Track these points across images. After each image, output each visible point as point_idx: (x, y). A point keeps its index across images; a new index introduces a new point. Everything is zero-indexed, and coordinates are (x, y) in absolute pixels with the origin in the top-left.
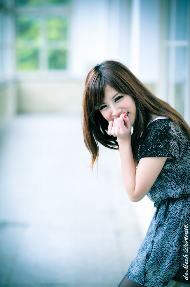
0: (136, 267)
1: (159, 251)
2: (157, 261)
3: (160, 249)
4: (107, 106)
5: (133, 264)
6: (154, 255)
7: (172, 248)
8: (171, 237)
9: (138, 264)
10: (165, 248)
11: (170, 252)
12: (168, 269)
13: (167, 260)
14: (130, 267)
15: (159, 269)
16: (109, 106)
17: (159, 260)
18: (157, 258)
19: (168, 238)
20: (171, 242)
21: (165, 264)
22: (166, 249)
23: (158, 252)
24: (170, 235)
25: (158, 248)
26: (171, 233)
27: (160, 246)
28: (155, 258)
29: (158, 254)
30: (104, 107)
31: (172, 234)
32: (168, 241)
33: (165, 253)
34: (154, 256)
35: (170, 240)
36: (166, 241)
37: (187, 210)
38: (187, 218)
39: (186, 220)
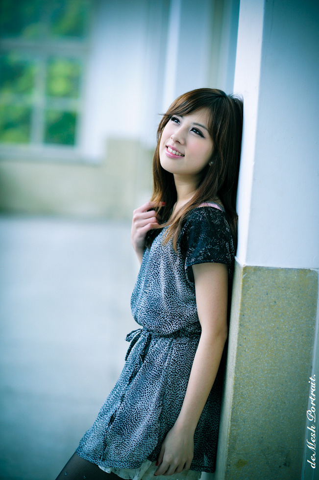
0: (92, 439)
1: (126, 413)
2: (124, 428)
3: (129, 410)
5: (87, 435)
6: (119, 419)
7: (147, 410)
8: (147, 394)
9: (95, 435)
10: (137, 409)
11: (143, 416)
12: (140, 442)
13: (137, 427)
14: (82, 439)
15: (125, 440)
17: (126, 427)
18: (123, 424)
19: (142, 395)
20: (147, 402)
21: (135, 434)
22: (138, 411)
23: (126, 415)
24: (145, 391)
25: (126, 408)
26: (147, 387)
27: (129, 405)
28: (121, 423)
29: (125, 418)
31: (148, 389)
32: (141, 400)
33: (135, 418)
34: (118, 421)
35: (145, 399)
36: (139, 399)
37: (174, 355)
38: (173, 367)
39: (171, 370)
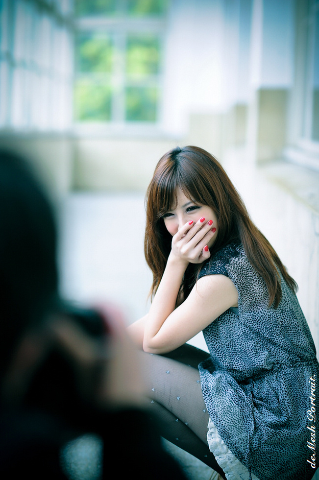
4: (173, 215)
16: (176, 215)
30: (169, 216)
37: (284, 387)
38: (287, 399)
39: (287, 401)
